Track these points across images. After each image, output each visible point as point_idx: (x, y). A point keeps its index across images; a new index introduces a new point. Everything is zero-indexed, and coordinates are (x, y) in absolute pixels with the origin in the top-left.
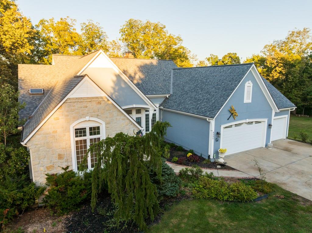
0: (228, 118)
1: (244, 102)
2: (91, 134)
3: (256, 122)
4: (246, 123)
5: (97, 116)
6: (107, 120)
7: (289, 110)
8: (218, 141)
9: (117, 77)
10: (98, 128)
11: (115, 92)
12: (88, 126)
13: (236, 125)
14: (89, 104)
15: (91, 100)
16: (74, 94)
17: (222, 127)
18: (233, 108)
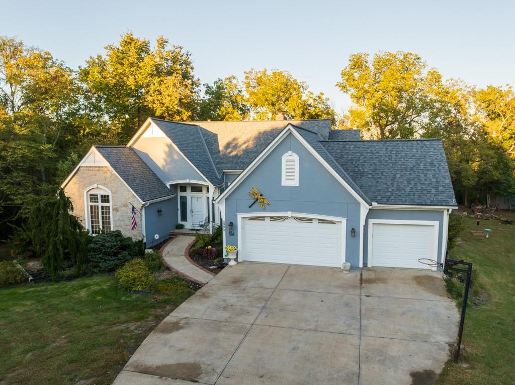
0: (250, 205)
1: (283, 184)
2: (102, 201)
3: (319, 220)
4: (296, 218)
5: (105, 185)
6: (114, 189)
7: (442, 212)
8: (233, 235)
9: (169, 146)
10: (108, 196)
11: (167, 164)
12: (99, 193)
13: (272, 218)
14: (97, 173)
15: (99, 168)
16: (85, 163)
17: (240, 216)
18: (256, 191)
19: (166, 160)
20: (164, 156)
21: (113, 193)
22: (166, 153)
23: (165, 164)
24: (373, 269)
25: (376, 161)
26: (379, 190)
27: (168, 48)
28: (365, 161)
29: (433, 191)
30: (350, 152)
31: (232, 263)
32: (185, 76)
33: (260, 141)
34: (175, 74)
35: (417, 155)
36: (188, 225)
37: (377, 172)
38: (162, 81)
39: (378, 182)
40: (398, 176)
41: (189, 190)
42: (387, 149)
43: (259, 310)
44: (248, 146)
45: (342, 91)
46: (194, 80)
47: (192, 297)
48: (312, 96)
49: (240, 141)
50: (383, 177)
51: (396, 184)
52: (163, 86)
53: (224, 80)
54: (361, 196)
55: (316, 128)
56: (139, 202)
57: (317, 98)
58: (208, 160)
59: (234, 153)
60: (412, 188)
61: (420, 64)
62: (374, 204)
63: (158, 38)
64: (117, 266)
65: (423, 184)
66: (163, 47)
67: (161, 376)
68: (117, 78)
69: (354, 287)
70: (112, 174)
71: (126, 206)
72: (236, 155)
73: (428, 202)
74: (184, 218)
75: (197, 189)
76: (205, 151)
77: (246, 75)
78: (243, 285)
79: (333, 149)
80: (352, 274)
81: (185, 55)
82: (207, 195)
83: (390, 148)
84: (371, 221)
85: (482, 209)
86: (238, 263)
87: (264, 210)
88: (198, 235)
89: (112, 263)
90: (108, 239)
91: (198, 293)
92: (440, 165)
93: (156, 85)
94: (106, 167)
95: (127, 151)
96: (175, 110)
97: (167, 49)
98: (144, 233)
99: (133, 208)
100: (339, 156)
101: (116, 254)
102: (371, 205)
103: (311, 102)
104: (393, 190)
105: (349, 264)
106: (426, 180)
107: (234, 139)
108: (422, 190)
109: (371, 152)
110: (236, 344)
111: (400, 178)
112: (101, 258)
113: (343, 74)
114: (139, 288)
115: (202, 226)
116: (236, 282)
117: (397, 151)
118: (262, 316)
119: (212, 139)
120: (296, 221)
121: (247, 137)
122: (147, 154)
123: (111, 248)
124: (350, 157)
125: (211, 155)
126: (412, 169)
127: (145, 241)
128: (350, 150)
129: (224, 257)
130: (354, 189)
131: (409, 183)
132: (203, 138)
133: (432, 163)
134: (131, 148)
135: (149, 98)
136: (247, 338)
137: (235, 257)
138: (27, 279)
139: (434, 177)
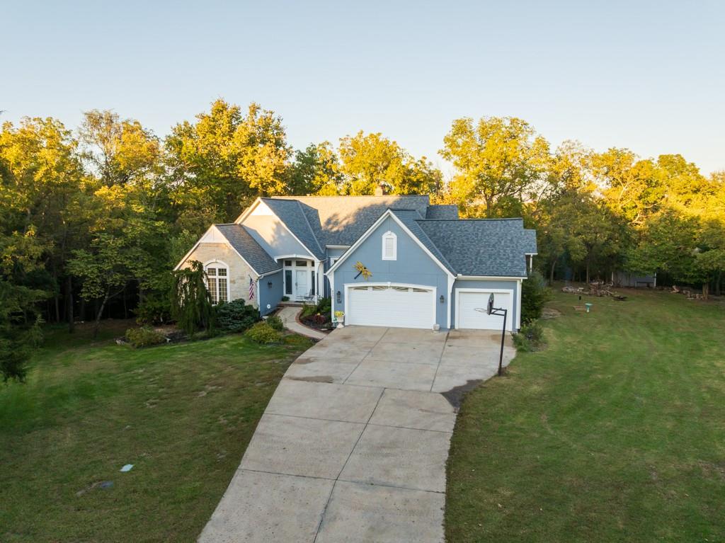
0: (355, 277)
1: (383, 259)
2: (220, 275)
3: (414, 289)
4: (394, 288)
5: (223, 259)
6: (231, 263)
7: (515, 282)
8: (341, 302)
9: (278, 224)
10: (225, 270)
11: (275, 240)
12: (217, 267)
13: (374, 288)
14: (216, 249)
15: (218, 245)
16: (205, 239)
17: (346, 286)
18: (360, 264)
19: (273, 237)
20: (272, 233)
21: (230, 267)
22: (274, 230)
23: (272, 240)
24: (459, 330)
25: (464, 238)
26: (464, 264)
27: (260, 114)
28: (454, 239)
29: (509, 264)
30: (442, 230)
31: (340, 326)
32: (278, 143)
33: (360, 217)
34: (268, 143)
35: (500, 234)
36: (293, 298)
37: (465, 248)
38: (255, 151)
39: (464, 257)
40: (482, 251)
41: (294, 264)
42: (475, 227)
43: (366, 353)
44: (348, 222)
45: (445, 159)
46: (287, 147)
47: (314, 347)
48: (412, 161)
49: (341, 217)
50: (469, 253)
51: (479, 258)
52: (257, 156)
53: (317, 146)
54: (449, 269)
55: (414, 204)
56: (255, 275)
57: (419, 163)
58: (312, 236)
59: (335, 229)
60: (492, 262)
61: (528, 129)
62: (460, 275)
63: (250, 105)
64: (245, 328)
65: (501, 259)
66: (255, 114)
67: (308, 381)
68: (209, 148)
69: (441, 341)
70: (230, 250)
71: (242, 278)
72: (338, 231)
73: (504, 273)
74: (289, 290)
75: (302, 263)
76: (307, 227)
77: (341, 142)
78: (351, 340)
79: (427, 227)
80: (441, 333)
81: (276, 121)
82: (313, 269)
83: (477, 227)
84: (457, 290)
85: (599, 285)
86: (345, 326)
87: (368, 281)
88: (306, 306)
89: (239, 325)
90: (236, 305)
91: (317, 344)
92: (518, 242)
93: (249, 154)
94: (225, 244)
95: (238, 228)
96: (269, 181)
97: (259, 116)
98: (259, 303)
99: (251, 280)
100: (432, 233)
101: (241, 318)
102: (456, 276)
103: (412, 167)
104: (476, 264)
105: (438, 325)
106: (504, 255)
107: (335, 215)
108: (501, 263)
109: (461, 230)
110: (353, 368)
111: (483, 253)
112: (230, 322)
113: (447, 140)
114: (272, 340)
115: (306, 298)
116: (346, 338)
117: (483, 230)
118: (370, 356)
119: (312, 214)
120: (394, 290)
121: (347, 212)
122: (256, 231)
123: (239, 313)
124: (442, 234)
125: (314, 230)
126: (494, 246)
127: (259, 310)
128: (442, 228)
129: (333, 321)
130: (443, 263)
131: (490, 258)
132: (304, 214)
133: (511, 240)
134: (240, 225)
135: (243, 170)
136: (360, 366)
137: (343, 321)
138: (166, 340)
139: (512, 252)
